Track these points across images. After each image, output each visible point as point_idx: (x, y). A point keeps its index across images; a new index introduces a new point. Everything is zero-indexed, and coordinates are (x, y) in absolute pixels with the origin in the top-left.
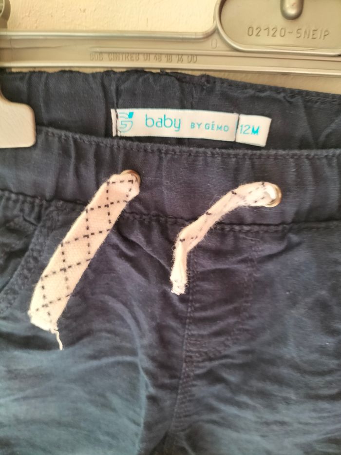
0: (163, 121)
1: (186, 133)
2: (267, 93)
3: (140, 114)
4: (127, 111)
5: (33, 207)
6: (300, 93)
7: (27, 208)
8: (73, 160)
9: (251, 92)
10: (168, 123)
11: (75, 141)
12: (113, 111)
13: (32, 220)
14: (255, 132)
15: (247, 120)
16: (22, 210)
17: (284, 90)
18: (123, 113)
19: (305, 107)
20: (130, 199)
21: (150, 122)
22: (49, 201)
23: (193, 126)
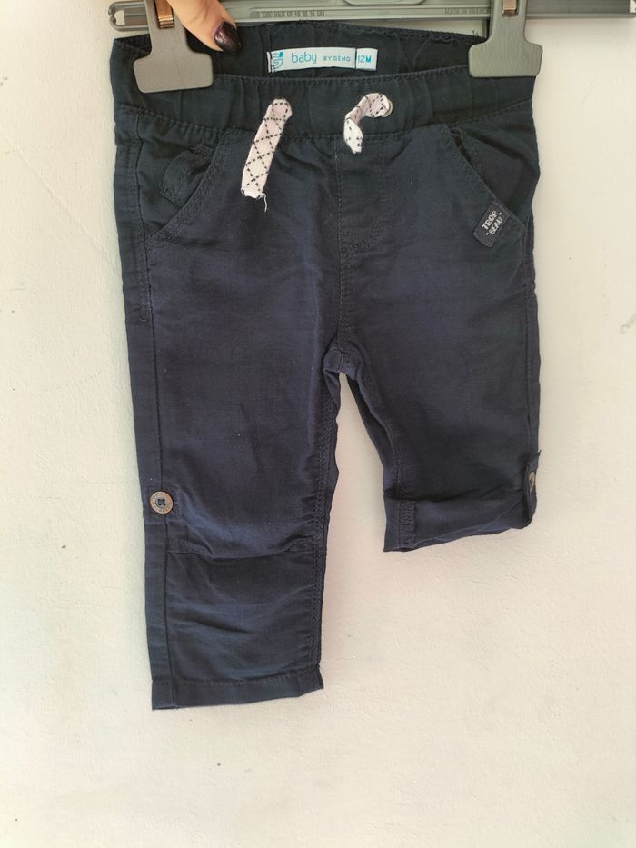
0: (304, 57)
1: (320, 64)
2: (374, 31)
3: (287, 53)
4: (278, 52)
5: (211, 135)
6: (395, 30)
7: (207, 134)
8: (242, 95)
9: (362, 31)
10: (308, 58)
11: (244, 80)
12: (268, 53)
13: (211, 142)
14: (369, 60)
15: (362, 52)
16: (204, 136)
17: (385, 29)
18: (276, 53)
19: (401, 39)
20: (287, 118)
21: (295, 59)
22: (224, 130)
23: (325, 59)
